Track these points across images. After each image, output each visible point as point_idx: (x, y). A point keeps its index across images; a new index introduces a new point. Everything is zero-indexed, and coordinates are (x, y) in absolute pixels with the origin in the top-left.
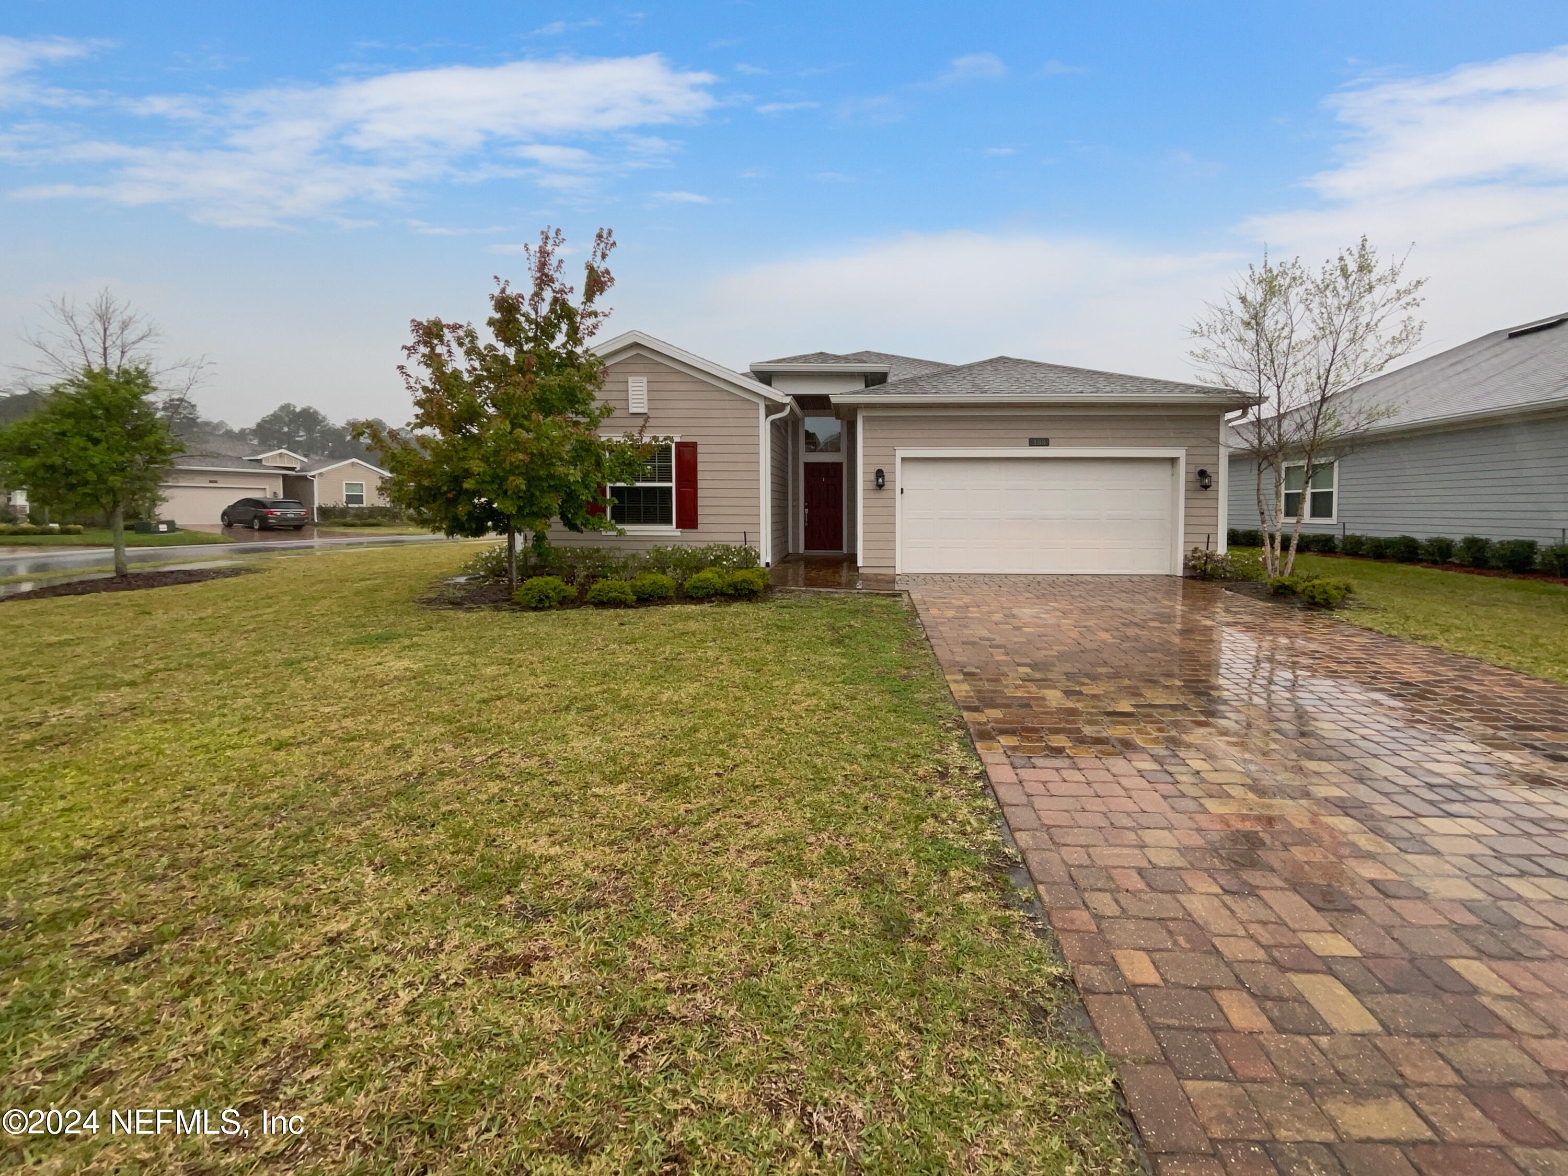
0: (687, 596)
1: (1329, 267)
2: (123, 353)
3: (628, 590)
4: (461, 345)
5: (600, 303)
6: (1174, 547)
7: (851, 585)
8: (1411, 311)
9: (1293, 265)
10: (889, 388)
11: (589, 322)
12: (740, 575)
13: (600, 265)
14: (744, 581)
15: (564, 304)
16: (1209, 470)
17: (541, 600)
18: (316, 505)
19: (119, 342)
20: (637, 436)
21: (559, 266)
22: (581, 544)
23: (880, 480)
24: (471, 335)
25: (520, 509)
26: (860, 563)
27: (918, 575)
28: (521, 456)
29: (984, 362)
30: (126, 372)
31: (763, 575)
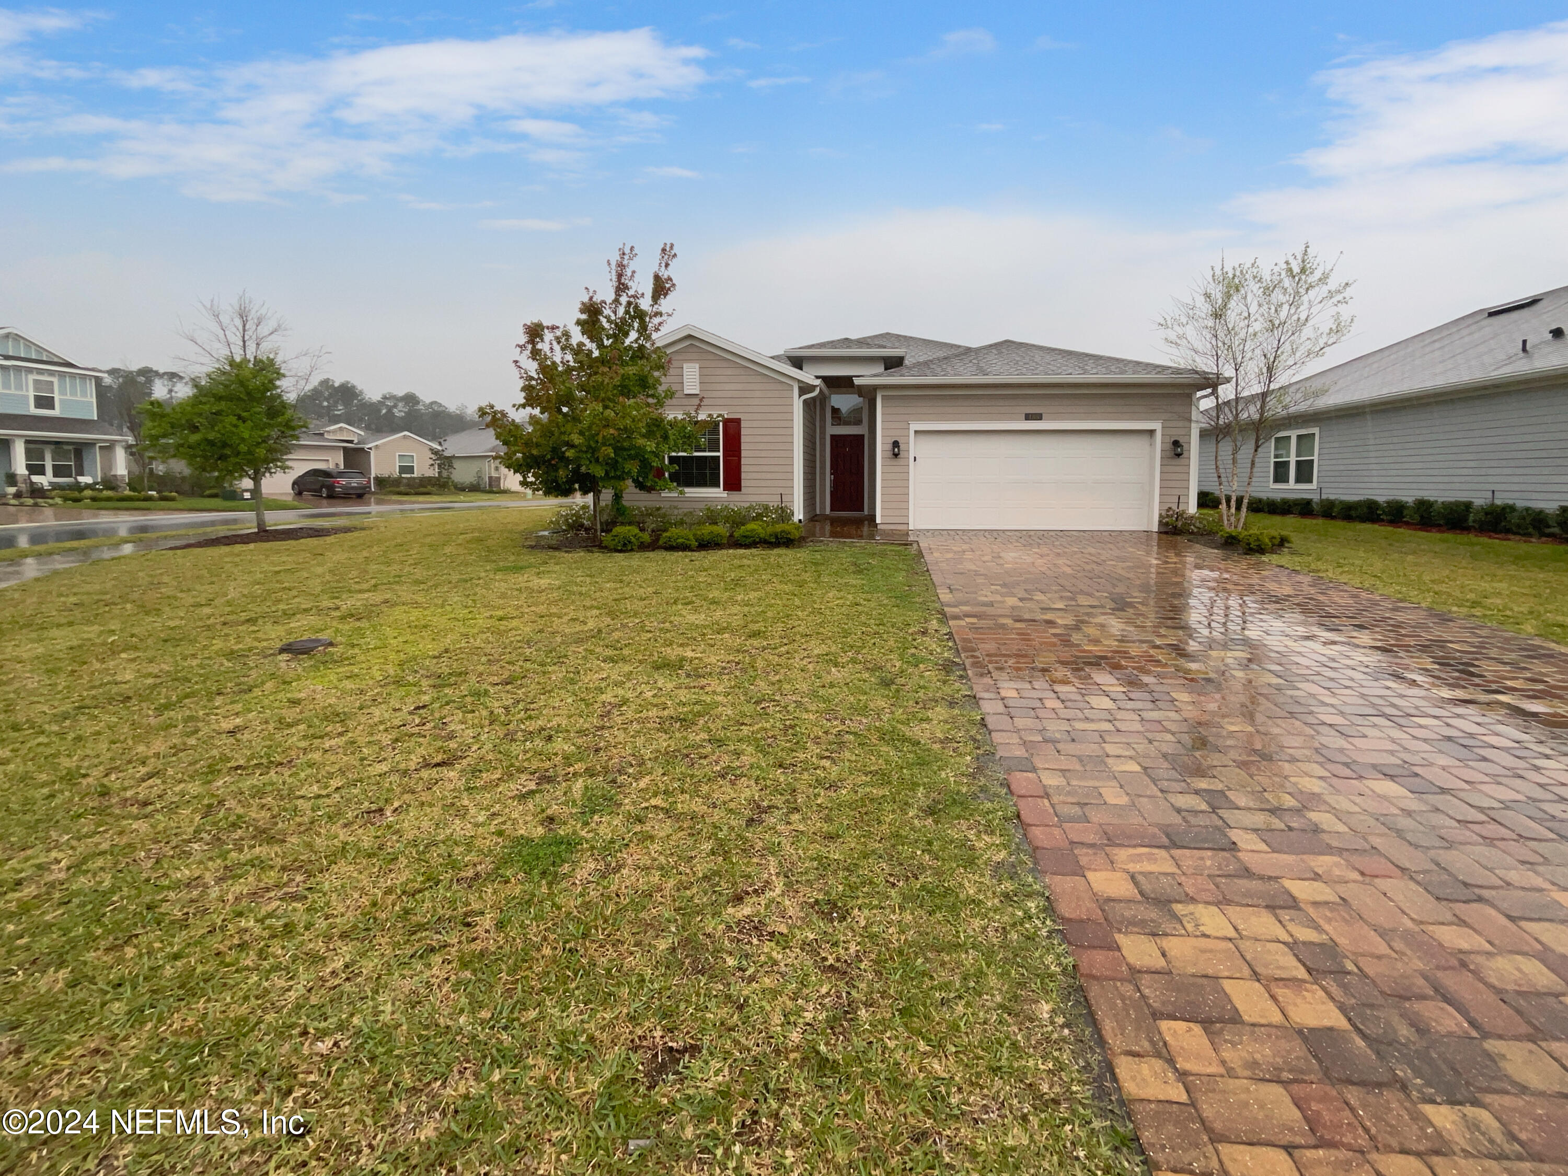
0: (736, 544)
1: (1276, 269)
2: (258, 344)
3: (691, 537)
4: (559, 343)
5: (665, 304)
6: (1150, 506)
7: (872, 537)
8: (1342, 308)
9: (1253, 265)
10: (904, 371)
11: (656, 320)
12: (779, 527)
13: (664, 274)
14: (783, 531)
15: (637, 307)
16: (1181, 440)
17: (625, 545)
18: (373, 475)
19: (254, 337)
20: (693, 414)
21: (632, 276)
22: (646, 504)
23: (896, 450)
24: (567, 335)
25: (607, 473)
26: (878, 521)
27: (928, 531)
28: (612, 431)
29: (991, 346)
30: (261, 361)
31: (797, 528)
